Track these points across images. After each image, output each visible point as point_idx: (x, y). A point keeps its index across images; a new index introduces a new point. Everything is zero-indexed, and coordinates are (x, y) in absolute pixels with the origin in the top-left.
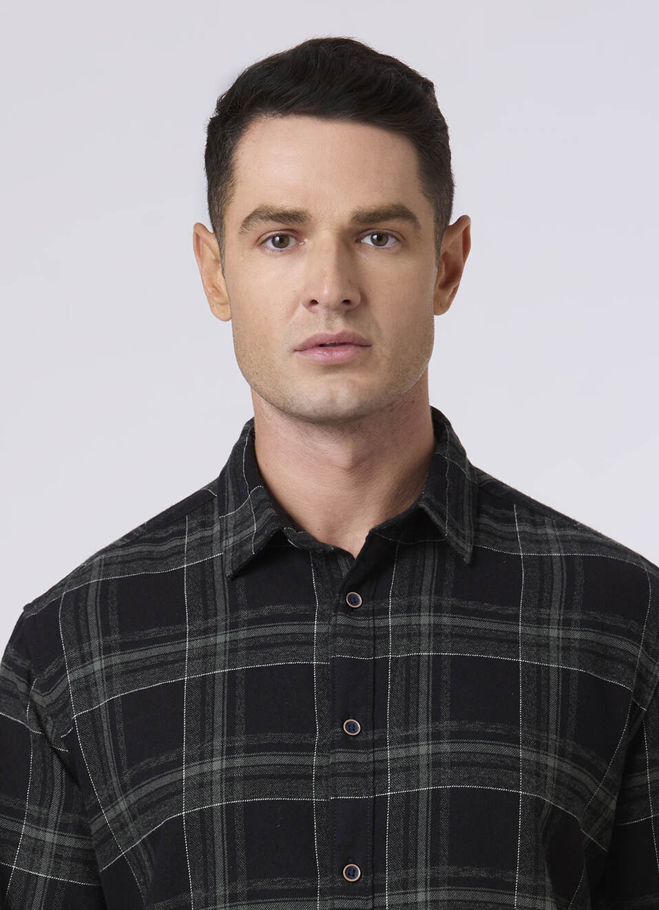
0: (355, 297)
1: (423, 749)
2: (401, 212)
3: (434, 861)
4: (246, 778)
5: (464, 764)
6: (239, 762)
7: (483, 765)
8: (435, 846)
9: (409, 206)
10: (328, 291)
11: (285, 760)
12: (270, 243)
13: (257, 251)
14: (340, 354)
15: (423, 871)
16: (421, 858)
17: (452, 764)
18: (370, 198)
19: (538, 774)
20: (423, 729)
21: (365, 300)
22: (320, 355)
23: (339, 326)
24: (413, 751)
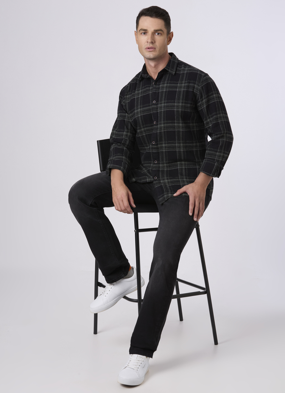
0: (154, 42)
1: (163, 105)
2: (161, 30)
3: (164, 120)
4: (143, 111)
5: (168, 107)
6: (142, 109)
7: (170, 106)
8: (164, 118)
9: (162, 29)
10: (149, 41)
11: (147, 108)
12: (143, 34)
13: (141, 35)
14: (151, 50)
15: (162, 122)
16: (162, 120)
17: (166, 107)
18: (157, 28)
19: (178, 107)
20: (163, 102)
21: (155, 42)
22: (149, 50)
23: (151, 45)
24: (162, 105)
